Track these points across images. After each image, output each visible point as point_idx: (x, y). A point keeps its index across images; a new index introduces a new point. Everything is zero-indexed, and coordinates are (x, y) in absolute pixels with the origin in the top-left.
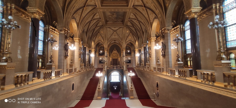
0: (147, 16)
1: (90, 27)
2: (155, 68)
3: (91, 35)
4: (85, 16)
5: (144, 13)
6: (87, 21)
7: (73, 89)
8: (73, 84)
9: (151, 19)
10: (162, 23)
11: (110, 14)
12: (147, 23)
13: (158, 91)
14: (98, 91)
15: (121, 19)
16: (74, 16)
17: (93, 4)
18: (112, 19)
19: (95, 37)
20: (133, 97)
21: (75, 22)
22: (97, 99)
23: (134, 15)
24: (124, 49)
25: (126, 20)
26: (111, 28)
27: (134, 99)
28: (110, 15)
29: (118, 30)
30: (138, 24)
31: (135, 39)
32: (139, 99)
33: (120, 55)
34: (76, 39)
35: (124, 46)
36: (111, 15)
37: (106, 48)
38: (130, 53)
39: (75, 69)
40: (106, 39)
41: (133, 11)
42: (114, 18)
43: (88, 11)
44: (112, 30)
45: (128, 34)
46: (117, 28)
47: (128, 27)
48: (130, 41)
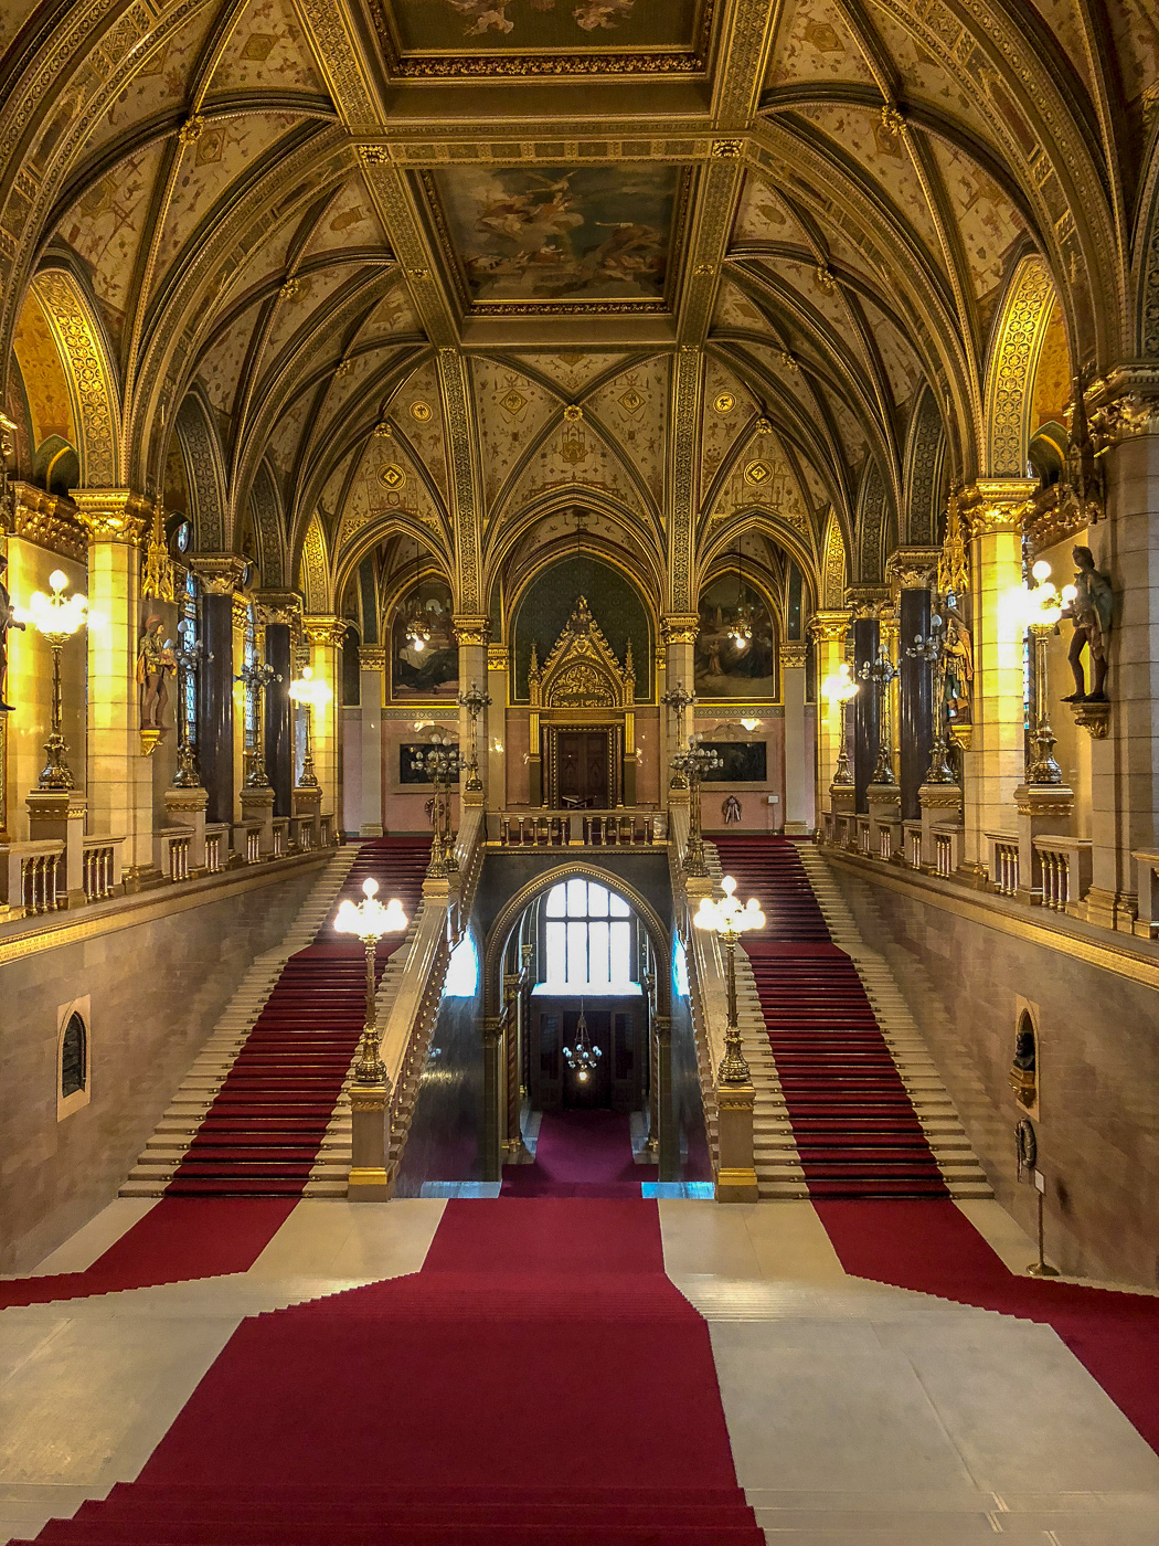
0: (927, 221)
1: (268, 353)
2: (1003, 849)
3: (284, 444)
4: (202, 226)
5: (901, 178)
6: (228, 293)
7: (74, 1074)
8: (76, 1022)
9: (982, 253)
10: (1083, 307)
11: (499, 195)
12: (930, 306)
13: (1034, 1113)
14: (356, 1099)
15: (640, 248)
16: (64, 228)
17: (289, 80)
18: (534, 256)
19: (338, 478)
20: (750, 1172)
21: (81, 306)
22: (342, 1186)
23: (781, 208)
24: (681, 610)
25: (694, 269)
26: (529, 359)
27: (763, 1196)
28: (509, 209)
29: (607, 388)
30: (833, 308)
31: (819, 491)
32: (813, 1196)
33: (642, 690)
34: (99, 509)
35: (682, 576)
36: (517, 201)
37: (470, 608)
38: (759, 664)
39: (100, 856)
40: (465, 500)
41: (766, 158)
42: (553, 239)
43: (236, 162)
44: (539, 389)
45: (735, 435)
46: (600, 362)
47: (732, 347)
48: (750, 523)
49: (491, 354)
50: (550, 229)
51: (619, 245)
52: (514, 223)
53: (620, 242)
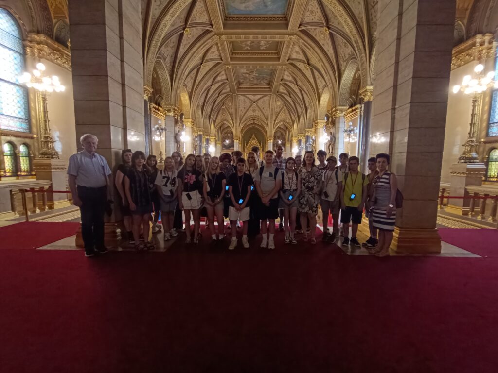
0: (312, 80)
1: (209, 96)
3: (209, 110)
4: (203, 78)
5: (308, 74)
6: (205, 88)
9: (320, 86)
15: (267, 79)
17: (216, 57)
18: (250, 80)
19: (216, 114)
21: (185, 91)
23: (290, 76)
24: (271, 137)
28: (247, 73)
30: (297, 91)
31: (294, 119)
33: (263, 149)
34: (186, 122)
35: (271, 131)
37: (236, 136)
40: (236, 118)
41: (288, 69)
44: (249, 100)
45: (280, 109)
46: (259, 96)
47: (280, 95)
48: (282, 123)
49: (241, 95)
50: (253, 76)
51: (263, 79)
52: (247, 75)
53: (263, 78)
